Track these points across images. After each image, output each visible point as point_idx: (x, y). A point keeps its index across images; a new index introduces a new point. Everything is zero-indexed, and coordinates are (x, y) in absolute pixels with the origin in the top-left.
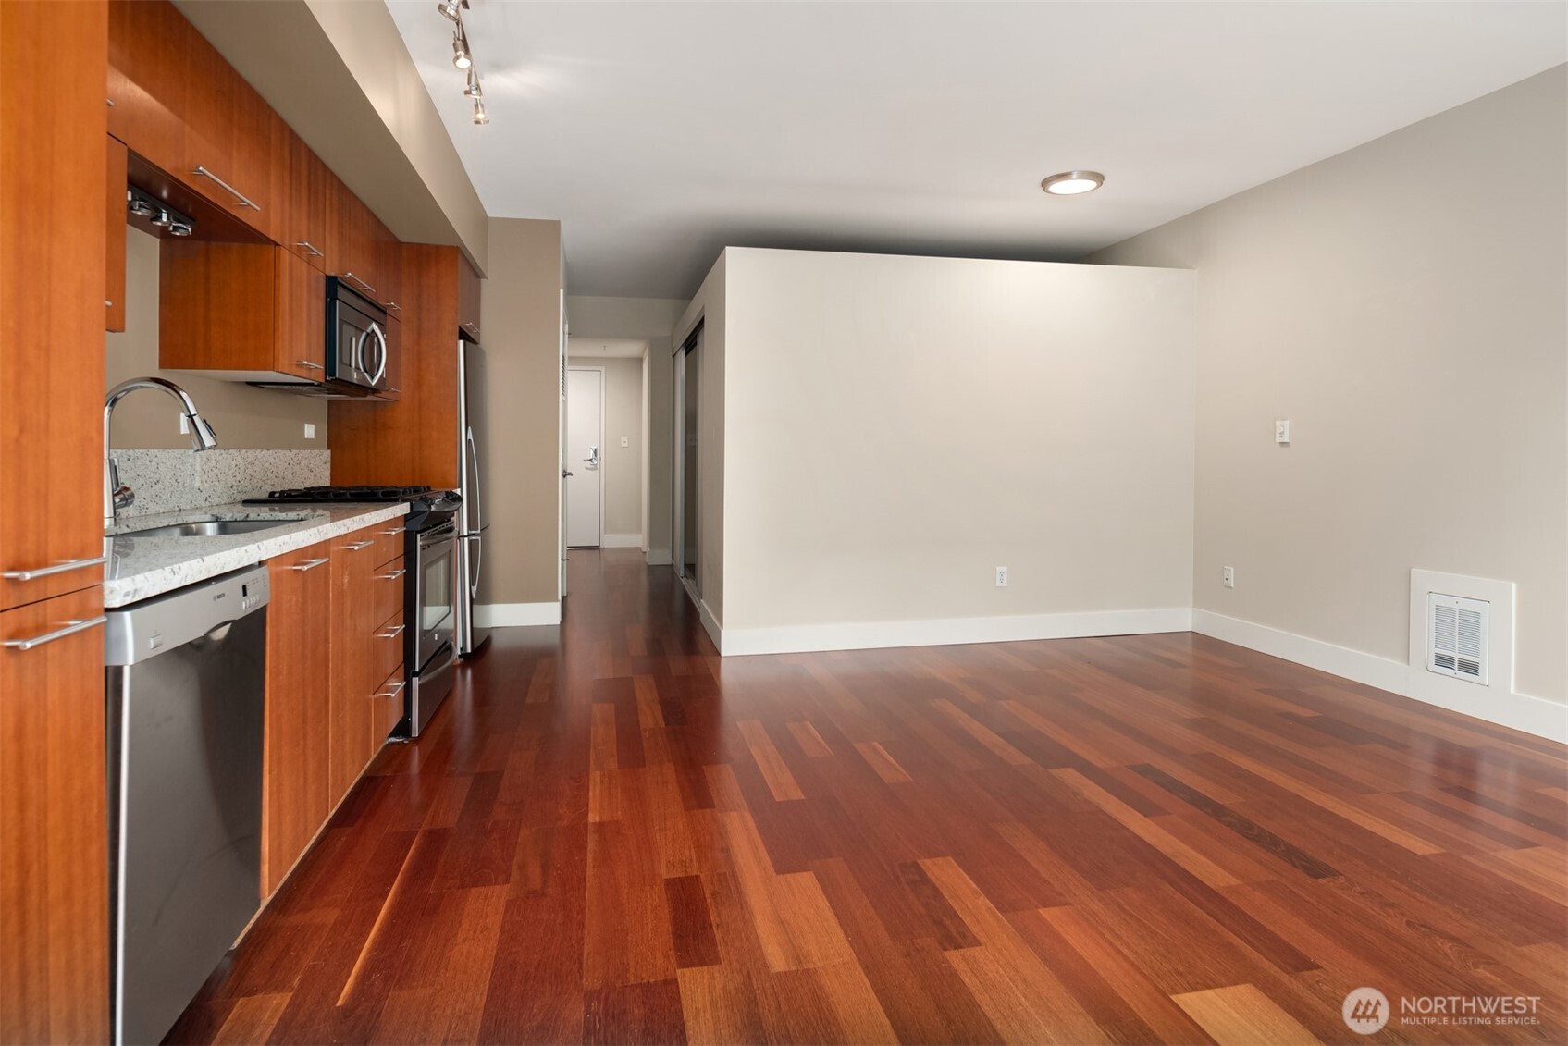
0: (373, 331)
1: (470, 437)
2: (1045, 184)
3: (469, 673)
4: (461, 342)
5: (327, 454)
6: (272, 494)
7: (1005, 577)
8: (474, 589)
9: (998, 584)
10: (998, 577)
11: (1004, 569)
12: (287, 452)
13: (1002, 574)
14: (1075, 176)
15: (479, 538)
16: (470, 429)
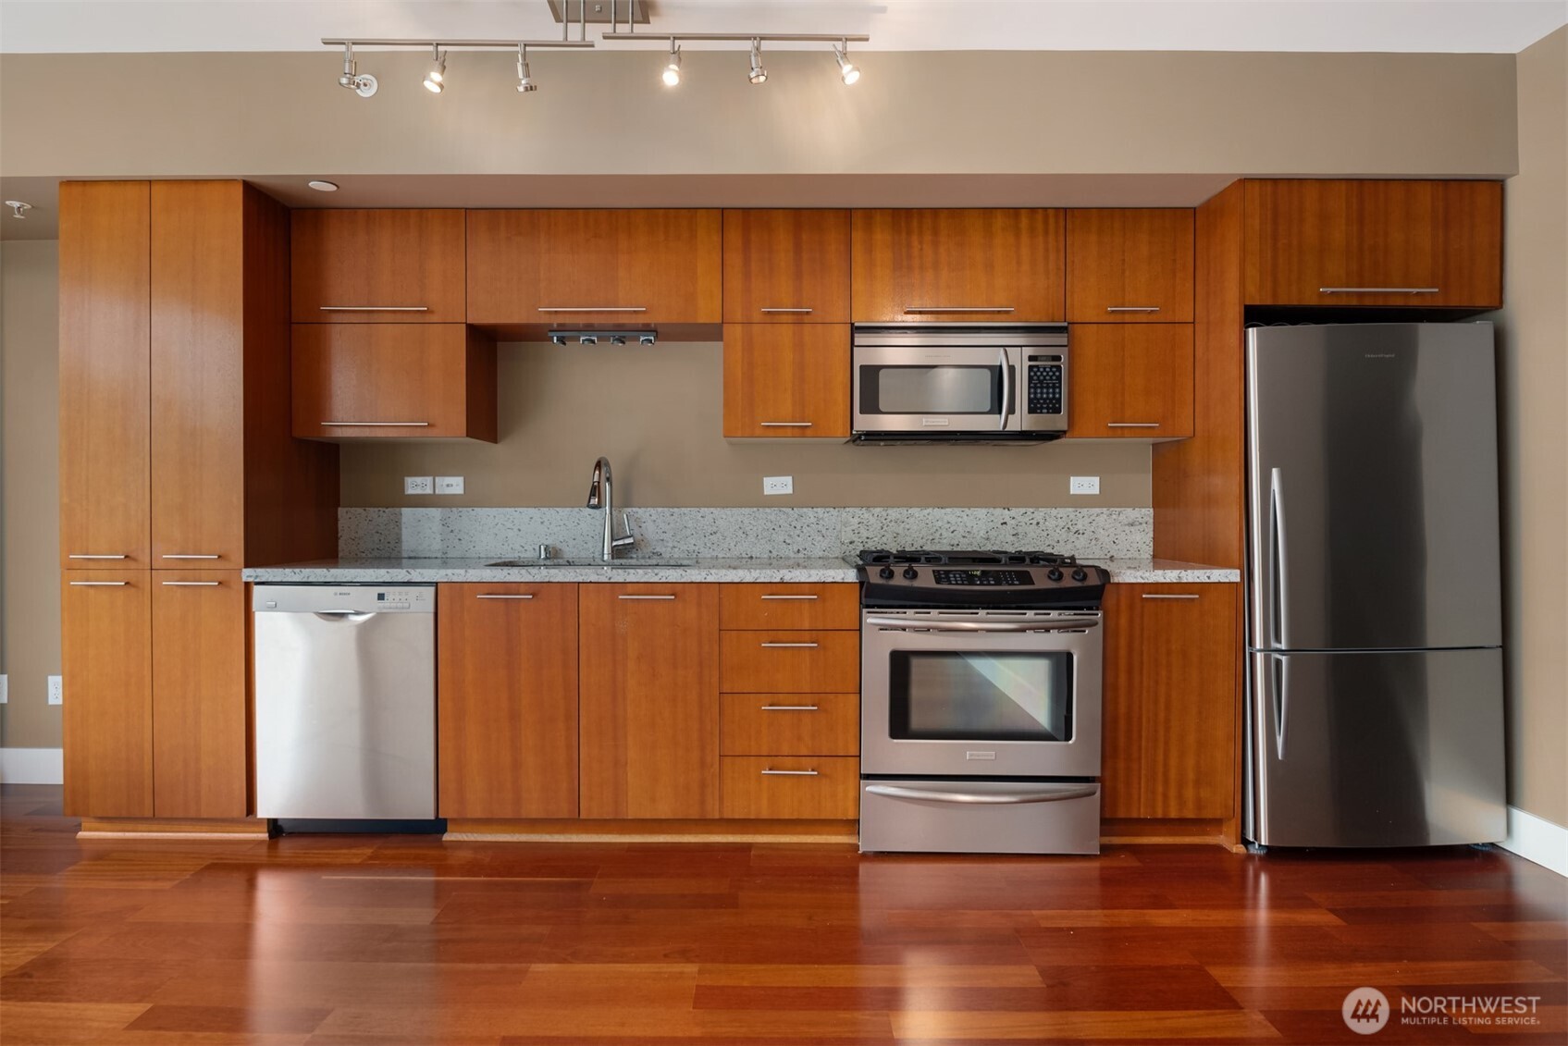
1: (1275, 485)
4: (1253, 331)
8: (1280, 741)
15: (1284, 659)
16: (1275, 472)
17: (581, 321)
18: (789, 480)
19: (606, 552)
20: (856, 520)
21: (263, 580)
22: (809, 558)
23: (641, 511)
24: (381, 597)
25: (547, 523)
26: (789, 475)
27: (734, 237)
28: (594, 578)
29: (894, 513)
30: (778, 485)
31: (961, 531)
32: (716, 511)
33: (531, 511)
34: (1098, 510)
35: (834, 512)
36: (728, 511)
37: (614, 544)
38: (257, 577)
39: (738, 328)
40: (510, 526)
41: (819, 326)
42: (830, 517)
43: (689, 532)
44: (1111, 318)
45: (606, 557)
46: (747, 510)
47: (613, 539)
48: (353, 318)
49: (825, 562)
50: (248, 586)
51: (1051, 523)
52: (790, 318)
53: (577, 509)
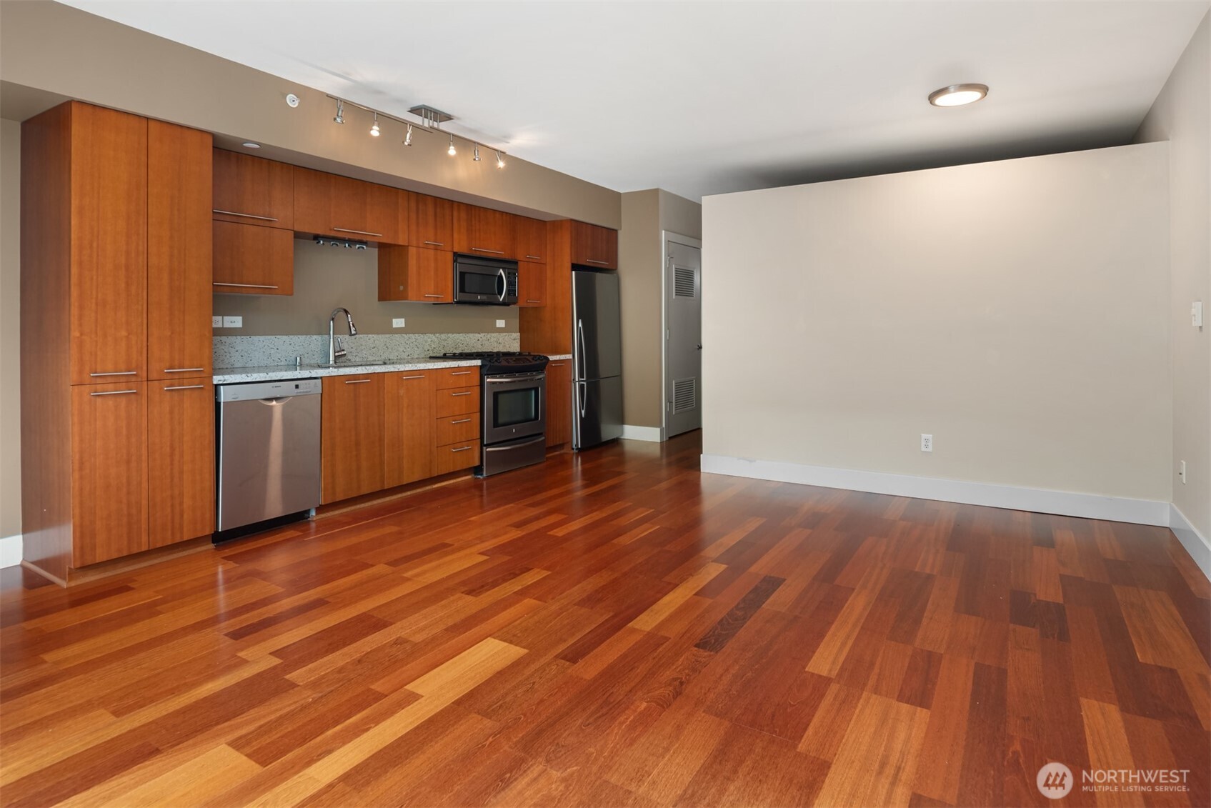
0: (501, 274)
1: (580, 325)
2: (932, 97)
3: (579, 459)
4: (574, 272)
5: (519, 334)
6: (445, 354)
7: (930, 444)
8: (583, 412)
9: (923, 449)
10: (923, 443)
11: (930, 436)
12: (477, 335)
13: (927, 440)
14: (952, 90)
15: (585, 383)
16: (580, 321)
17: (347, 237)
18: (403, 320)
19: (331, 359)
20: (430, 340)
21: (229, 382)
22: (412, 359)
23: (341, 336)
24: (297, 387)
25: (293, 344)
26: (402, 318)
27: (413, 205)
28: (392, 370)
29: (443, 336)
30: (399, 323)
31: (465, 344)
32: (375, 336)
33: (284, 338)
34: (505, 334)
35: (422, 336)
36: (380, 336)
37: (337, 354)
38: (224, 380)
39: (415, 249)
40: (272, 346)
41: (443, 252)
42: (420, 338)
43: (363, 347)
44: (527, 260)
45: (331, 362)
46: (387, 336)
47: (335, 352)
48: (228, 218)
49: (419, 360)
50: (217, 386)
51: (492, 340)
52: (432, 247)
53: (309, 336)
